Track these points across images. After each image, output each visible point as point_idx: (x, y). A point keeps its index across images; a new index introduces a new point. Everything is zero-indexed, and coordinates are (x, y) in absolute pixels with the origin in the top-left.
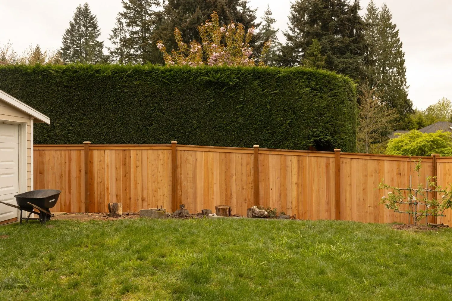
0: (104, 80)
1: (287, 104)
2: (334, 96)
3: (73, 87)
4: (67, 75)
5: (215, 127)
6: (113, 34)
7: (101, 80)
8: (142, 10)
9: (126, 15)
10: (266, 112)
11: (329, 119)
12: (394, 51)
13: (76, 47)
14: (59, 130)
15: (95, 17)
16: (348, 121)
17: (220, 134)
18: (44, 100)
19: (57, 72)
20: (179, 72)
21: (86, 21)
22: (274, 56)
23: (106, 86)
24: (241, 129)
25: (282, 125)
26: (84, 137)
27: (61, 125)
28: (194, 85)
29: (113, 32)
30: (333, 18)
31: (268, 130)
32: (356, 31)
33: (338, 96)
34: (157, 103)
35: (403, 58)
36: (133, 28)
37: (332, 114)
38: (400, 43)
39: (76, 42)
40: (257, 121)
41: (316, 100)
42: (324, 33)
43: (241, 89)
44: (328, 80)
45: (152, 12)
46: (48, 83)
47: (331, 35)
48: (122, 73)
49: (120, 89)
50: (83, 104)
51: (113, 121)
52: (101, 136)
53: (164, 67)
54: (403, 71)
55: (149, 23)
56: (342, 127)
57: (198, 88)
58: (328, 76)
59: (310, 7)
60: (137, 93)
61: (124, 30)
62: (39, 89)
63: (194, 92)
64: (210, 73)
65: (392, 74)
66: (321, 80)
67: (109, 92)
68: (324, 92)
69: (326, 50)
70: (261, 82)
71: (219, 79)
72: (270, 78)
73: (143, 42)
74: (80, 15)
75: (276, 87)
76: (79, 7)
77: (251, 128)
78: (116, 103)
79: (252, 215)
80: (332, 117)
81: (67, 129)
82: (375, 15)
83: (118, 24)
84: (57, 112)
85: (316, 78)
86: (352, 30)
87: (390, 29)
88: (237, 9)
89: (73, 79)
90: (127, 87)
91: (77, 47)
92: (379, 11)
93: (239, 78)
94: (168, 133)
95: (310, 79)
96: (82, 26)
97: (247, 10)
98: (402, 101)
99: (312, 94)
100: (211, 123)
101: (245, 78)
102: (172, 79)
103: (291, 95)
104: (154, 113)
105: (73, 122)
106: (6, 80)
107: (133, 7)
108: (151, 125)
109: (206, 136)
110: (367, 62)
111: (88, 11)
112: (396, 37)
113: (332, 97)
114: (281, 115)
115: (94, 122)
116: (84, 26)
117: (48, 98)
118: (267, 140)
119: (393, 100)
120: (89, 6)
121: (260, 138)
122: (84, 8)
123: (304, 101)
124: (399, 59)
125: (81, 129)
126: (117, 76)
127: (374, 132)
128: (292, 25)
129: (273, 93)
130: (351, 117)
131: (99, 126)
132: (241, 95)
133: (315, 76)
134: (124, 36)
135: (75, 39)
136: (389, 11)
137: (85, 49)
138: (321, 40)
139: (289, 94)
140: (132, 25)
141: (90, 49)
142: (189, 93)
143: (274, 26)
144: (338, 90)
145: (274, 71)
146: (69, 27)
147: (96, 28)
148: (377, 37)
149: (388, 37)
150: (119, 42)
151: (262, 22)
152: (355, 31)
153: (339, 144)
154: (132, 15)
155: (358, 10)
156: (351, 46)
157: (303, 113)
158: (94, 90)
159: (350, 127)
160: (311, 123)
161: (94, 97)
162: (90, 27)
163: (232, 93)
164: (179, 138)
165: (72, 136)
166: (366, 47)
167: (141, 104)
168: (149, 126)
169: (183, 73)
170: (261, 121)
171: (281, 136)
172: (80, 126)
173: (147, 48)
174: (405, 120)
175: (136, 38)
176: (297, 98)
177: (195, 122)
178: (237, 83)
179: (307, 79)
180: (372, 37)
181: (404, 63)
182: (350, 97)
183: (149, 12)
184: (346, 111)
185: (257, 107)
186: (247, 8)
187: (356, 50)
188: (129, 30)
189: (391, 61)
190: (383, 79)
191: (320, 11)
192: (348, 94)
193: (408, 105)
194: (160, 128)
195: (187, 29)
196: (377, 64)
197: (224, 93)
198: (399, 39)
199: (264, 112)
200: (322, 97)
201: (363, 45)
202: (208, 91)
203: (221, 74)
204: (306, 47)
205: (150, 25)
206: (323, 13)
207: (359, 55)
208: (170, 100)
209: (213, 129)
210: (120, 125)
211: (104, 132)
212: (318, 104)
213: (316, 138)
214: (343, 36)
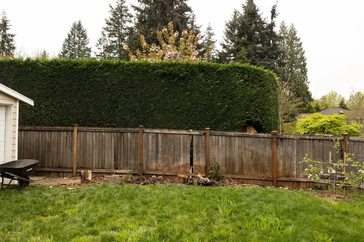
0: (80, 71)
1: (225, 92)
2: (262, 86)
3: (56, 76)
4: (51, 67)
5: (169, 110)
6: (98, 43)
7: (79, 71)
8: (119, 25)
9: (108, 29)
10: (208, 99)
11: (259, 104)
12: (299, 56)
13: (71, 52)
14: (44, 110)
15: (85, 30)
16: (273, 106)
17: (172, 115)
18: (33, 87)
19: (43, 64)
20: (140, 66)
21: (79, 33)
22: (214, 59)
23: (82, 76)
24: (189, 111)
25: (221, 109)
26: (64, 116)
27: (45, 106)
28: (152, 76)
29: (99, 41)
30: (256, 32)
31: (210, 112)
32: (273, 42)
33: (266, 86)
34: (122, 90)
35: (305, 62)
36: (113, 38)
37: (261, 100)
38: (303, 51)
39: (72, 48)
40: (202, 105)
41: (248, 89)
42: (250, 43)
43: (189, 80)
44: (258, 73)
45: (126, 27)
46: (36, 73)
47: (255, 45)
48: (95, 66)
49: (93, 78)
50: (63, 90)
51: (87, 104)
52: (77, 116)
53: (128, 62)
54: (305, 71)
55: (124, 35)
56: (268, 111)
57: (155, 79)
58: (258, 71)
59: (239, 24)
60: (107, 82)
61: (106, 40)
62: (29, 78)
63: (152, 82)
64: (165, 67)
65: (297, 73)
66: (252, 74)
67: (84, 81)
68: (255, 83)
69: (251, 55)
70: (205, 75)
71: (172, 71)
72: (212, 71)
73: (120, 48)
74: (75, 28)
75: (217, 79)
76: (74, 23)
77: (197, 111)
78: (90, 89)
79: (198, 182)
80: (261, 103)
81: (51, 110)
82: (285, 31)
83: (102, 36)
84: (43, 96)
85: (249, 72)
86: (270, 41)
87: (296, 41)
88: (187, 25)
89: (56, 70)
90: (99, 77)
91: (73, 51)
92: (288, 29)
93: (187, 71)
94: (131, 114)
95: (244, 73)
96: (76, 37)
97: (194, 26)
98: (304, 93)
99: (245, 85)
100: (165, 106)
101: (193, 71)
102: (134, 71)
103: (228, 86)
104: (120, 98)
105: (55, 104)
106: (3, 71)
107: (113, 23)
108: (117, 107)
109: (161, 117)
110: (280, 64)
111: (81, 26)
112: (300, 47)
113: (261, 87)
114: (220, 100)
115: (72, 105)
116: (78, 36)
117: (36, 85)
118: (209, 121)
119: (298, 91)
120: (81, 22)
121: (204, 119)
122: (78, 24)
123: (239, 90)
124: (302, 62)
125: (62, 110)
126: (91, 68)
127: (285, 114)
128: (226, 37)
129: (215, 83)
130: (275, 103)
131: (76, 108)
132: (189, 84)
133: (247, 70)
134: (106, 44)
135: (71, 46)
136: (295, 28)
137: (78, 53)
138: (247, 48)
139: (227, 85)
140: (112, 36)
141: (82, 53)
142: (148, 83)
143: (213, 38)
144: (265, 81)
145: (216, 66)
146: (67, 37)
147: (86, 38)
148: (287, 47)
149: (295, 47)
150: (103, 48)
151: (205, 35)
152: (271, 42)
153: (266, 124)
154: (112, 29)
155: (273, 27)
156: (269, 53)
157: (238, 99)
158: (72, 79)
159: (274, 110)
160: (244, 107)
161: (73, 85)
162: (82, 37)
163: (182, 83)
164: (139, 118)
165: (54, 116)
166: (279, 53)
167: (110, 91)
168: (116, 108)
169: (143, 67)
170: (205, 105)
171: (221, 117)
172: (61, 108)
173: (122, 53)
174: (306, 106)
175: (115, 45)
176: (233, 87)
177: (152, 105)
178: (186, 75)
179: (241, 72)
180: (283, 47)
181: (306, 65)
182: (274, 88)
183: (125, 27)
184: (271, 98)
185: (202, 94)
186: (194, 25)
187: (272, 56)
188: (109, 40)
189: (297, 64)
190: (291, 76)
191: (246, 27)
192: (273, 85)
193: (309, 95)
194: (125, 110)
195: (151, 39)
196: (286, 66)
197: (176, 83)
198: (302, 48)
199: (207, 98)
200: (253, 87)
201: (277, 52)
202: (163, 81)
203: (173, 68)
204: (236, 52)
205: (125, 36)
206: (248, 28)
207: (274, 59)
208: (133, 87)
209: (167, 111)
210: (93, 107)
211: (80, 113)
212: (250, 92)
213: (248, 120)
214: (263, 45)
